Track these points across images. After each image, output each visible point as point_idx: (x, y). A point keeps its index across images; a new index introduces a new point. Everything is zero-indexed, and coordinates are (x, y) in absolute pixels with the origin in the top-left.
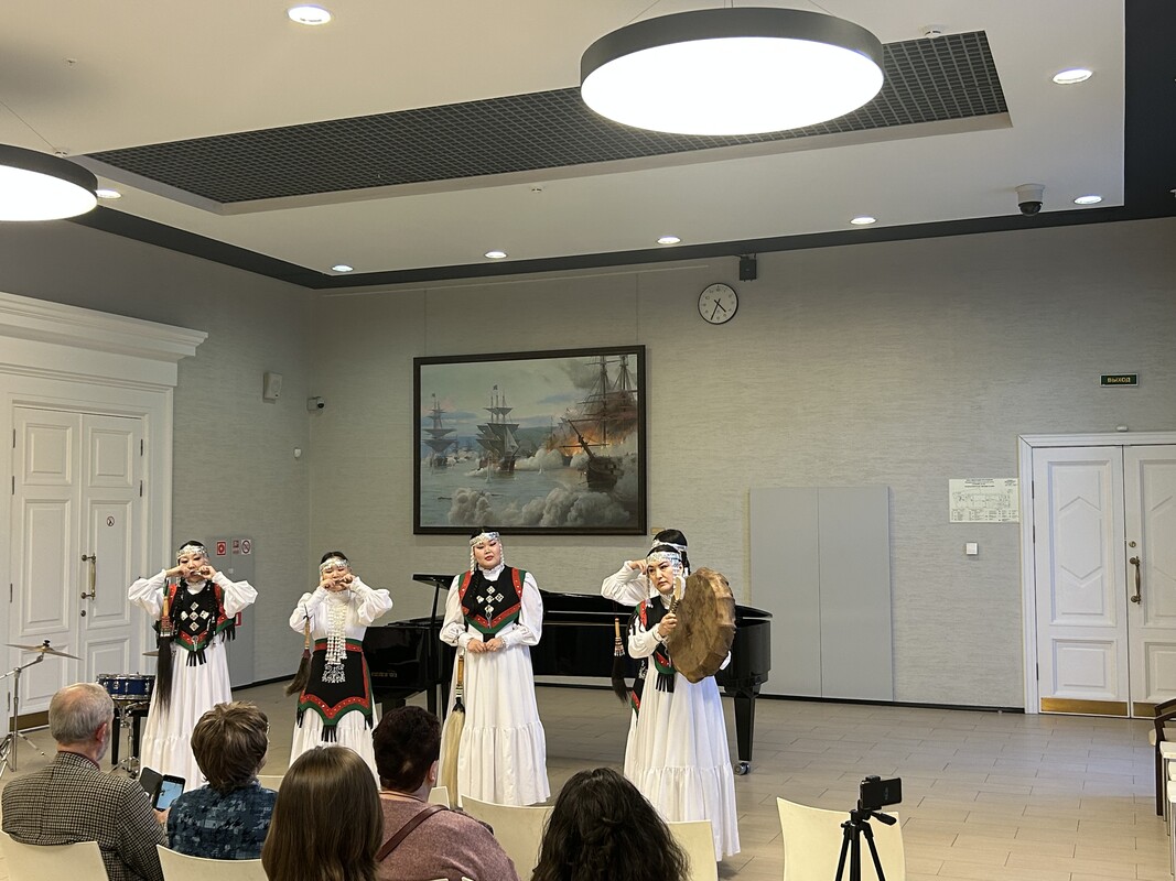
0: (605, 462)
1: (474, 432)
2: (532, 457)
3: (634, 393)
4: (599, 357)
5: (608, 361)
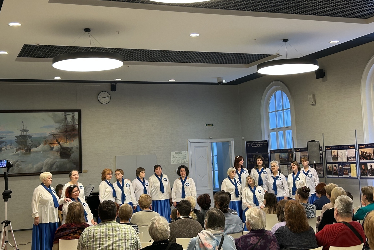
0: (67, 148)
1: (13, 138)
2: (38, 147)
3: (77, 125)
4: (64, 113)
5: (67, 114)
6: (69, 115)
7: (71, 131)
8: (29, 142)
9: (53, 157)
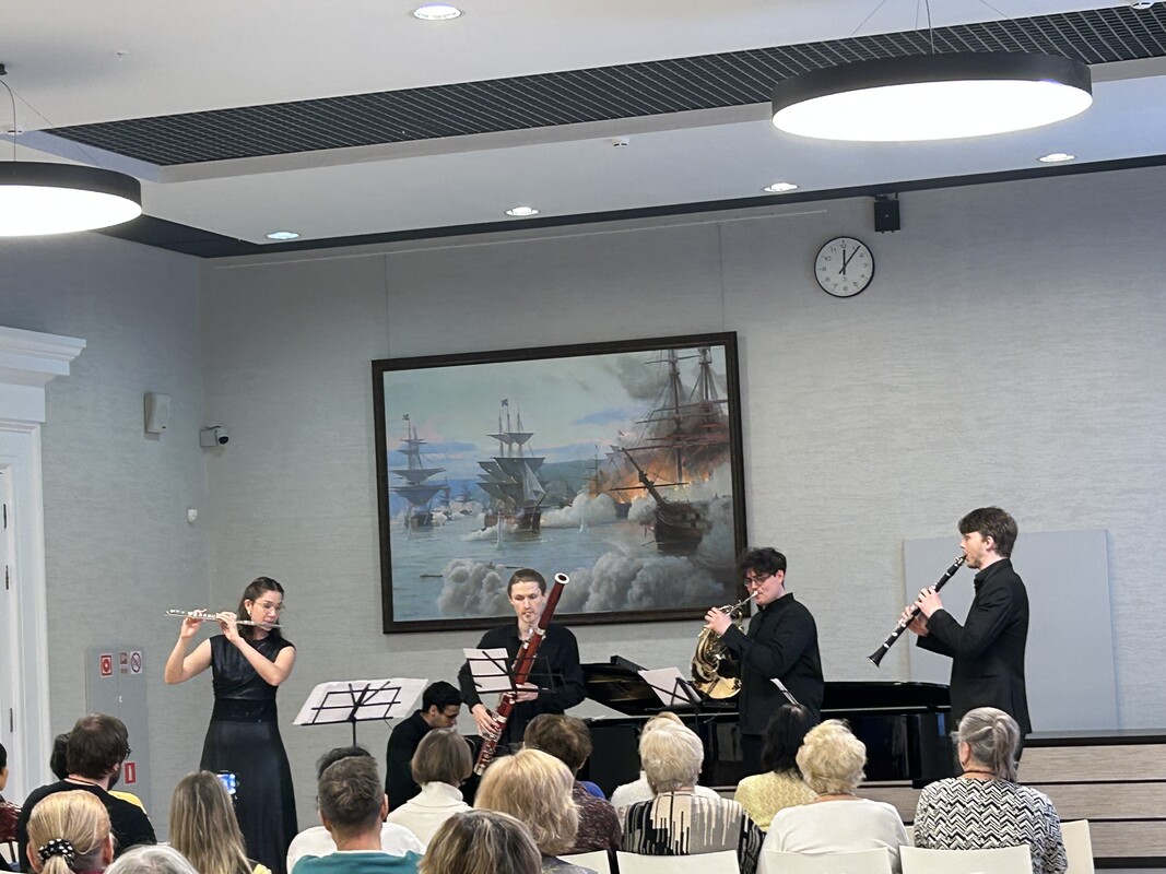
0: (682, 510)
1: (473, 472)
2: (567, 508)
3: (722, 405)
4: (666, 352)
5: (680, 356)
6: (689, 359)
7: (697, 430)
8: (533, 485)
9: (628, 548)
